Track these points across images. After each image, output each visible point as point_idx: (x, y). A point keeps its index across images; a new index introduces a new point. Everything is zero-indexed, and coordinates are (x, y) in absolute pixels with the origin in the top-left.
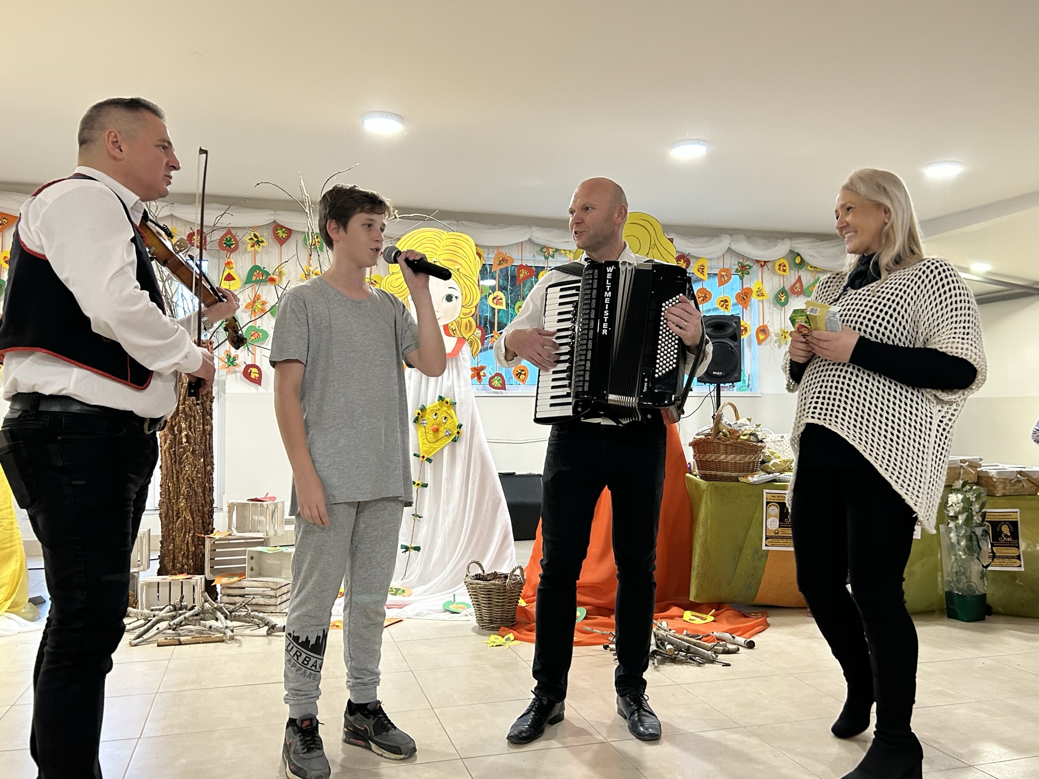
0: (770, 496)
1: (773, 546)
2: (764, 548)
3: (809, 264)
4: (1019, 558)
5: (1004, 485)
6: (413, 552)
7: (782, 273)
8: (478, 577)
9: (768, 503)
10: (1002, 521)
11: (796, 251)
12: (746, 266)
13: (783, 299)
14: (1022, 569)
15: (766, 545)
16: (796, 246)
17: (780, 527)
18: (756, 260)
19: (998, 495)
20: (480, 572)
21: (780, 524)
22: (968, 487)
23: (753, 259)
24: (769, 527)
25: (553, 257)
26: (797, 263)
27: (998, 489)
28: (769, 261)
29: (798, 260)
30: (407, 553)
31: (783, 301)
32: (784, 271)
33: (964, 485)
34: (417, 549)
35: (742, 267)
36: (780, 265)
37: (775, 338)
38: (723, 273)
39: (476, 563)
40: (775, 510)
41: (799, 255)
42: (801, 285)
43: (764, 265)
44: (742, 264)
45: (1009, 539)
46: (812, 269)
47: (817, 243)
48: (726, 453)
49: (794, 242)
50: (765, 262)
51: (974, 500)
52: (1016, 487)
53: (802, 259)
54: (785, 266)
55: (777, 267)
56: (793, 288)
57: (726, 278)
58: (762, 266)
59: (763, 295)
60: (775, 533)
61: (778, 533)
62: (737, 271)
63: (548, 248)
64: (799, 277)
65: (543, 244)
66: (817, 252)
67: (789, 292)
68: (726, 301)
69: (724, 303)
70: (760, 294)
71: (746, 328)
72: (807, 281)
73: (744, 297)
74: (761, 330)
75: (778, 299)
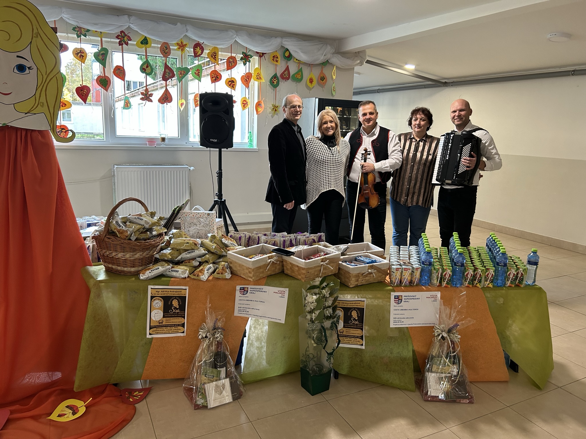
0: (154, 291)
1: (157, 334)
2: (148, 336)
3: (294, 58)
4: (362, 337)
5: (357, 278)
7: (275, 63)
9: (152, 297)
10: (353, 308)
11: (286, 47)
12: (248, 56)
13: (275, 82)
14: (363, 347)
15: (150, 334)
16: (285, 43)
17: (164, 317)
18: (256, 52)
19: (351, 286)
21: (164, 315)
22: (324, 284)
23: (253, 51)
24: (153, 318)
25: (85, 36)
26: (286, 56)
27: (351, 282)
28: (266, 53)
29: (287, 54)
31: (275, 84)
32: (277, 61)
33: (322, 282)
35: (246, 56)
36: (274, 57)
38: (231, 60)
40: (159, 304)
41: (287, 50)
42: (289, 73)
43: (262, 56)
44: (245, 53)
45: (356, 323)
46: (297, 61)
48: (116, 251)
49: (284, 40)
50: (263, 54)
51: (328, 296)
52: (367, 278)
53: (290, 53)
54: (277, 58)
55: (271, 58)
56: (282, 76)
57: (233, 64)
58: (260, 56)
59: (260, 78)
60: (160, 323)
61: (162, 323)
62: (242, 59)
63: (80, 28)
64: (288, 67)
65: (75, 24)
66: (300, 49)
67: (280, 78)
68: (233, 82)
69: (231, 83)
70: (259, 78)
71: (247, 103)
72: (293, 70)
73: (247, 79)
74: (258, 105)
75: (271, 82)
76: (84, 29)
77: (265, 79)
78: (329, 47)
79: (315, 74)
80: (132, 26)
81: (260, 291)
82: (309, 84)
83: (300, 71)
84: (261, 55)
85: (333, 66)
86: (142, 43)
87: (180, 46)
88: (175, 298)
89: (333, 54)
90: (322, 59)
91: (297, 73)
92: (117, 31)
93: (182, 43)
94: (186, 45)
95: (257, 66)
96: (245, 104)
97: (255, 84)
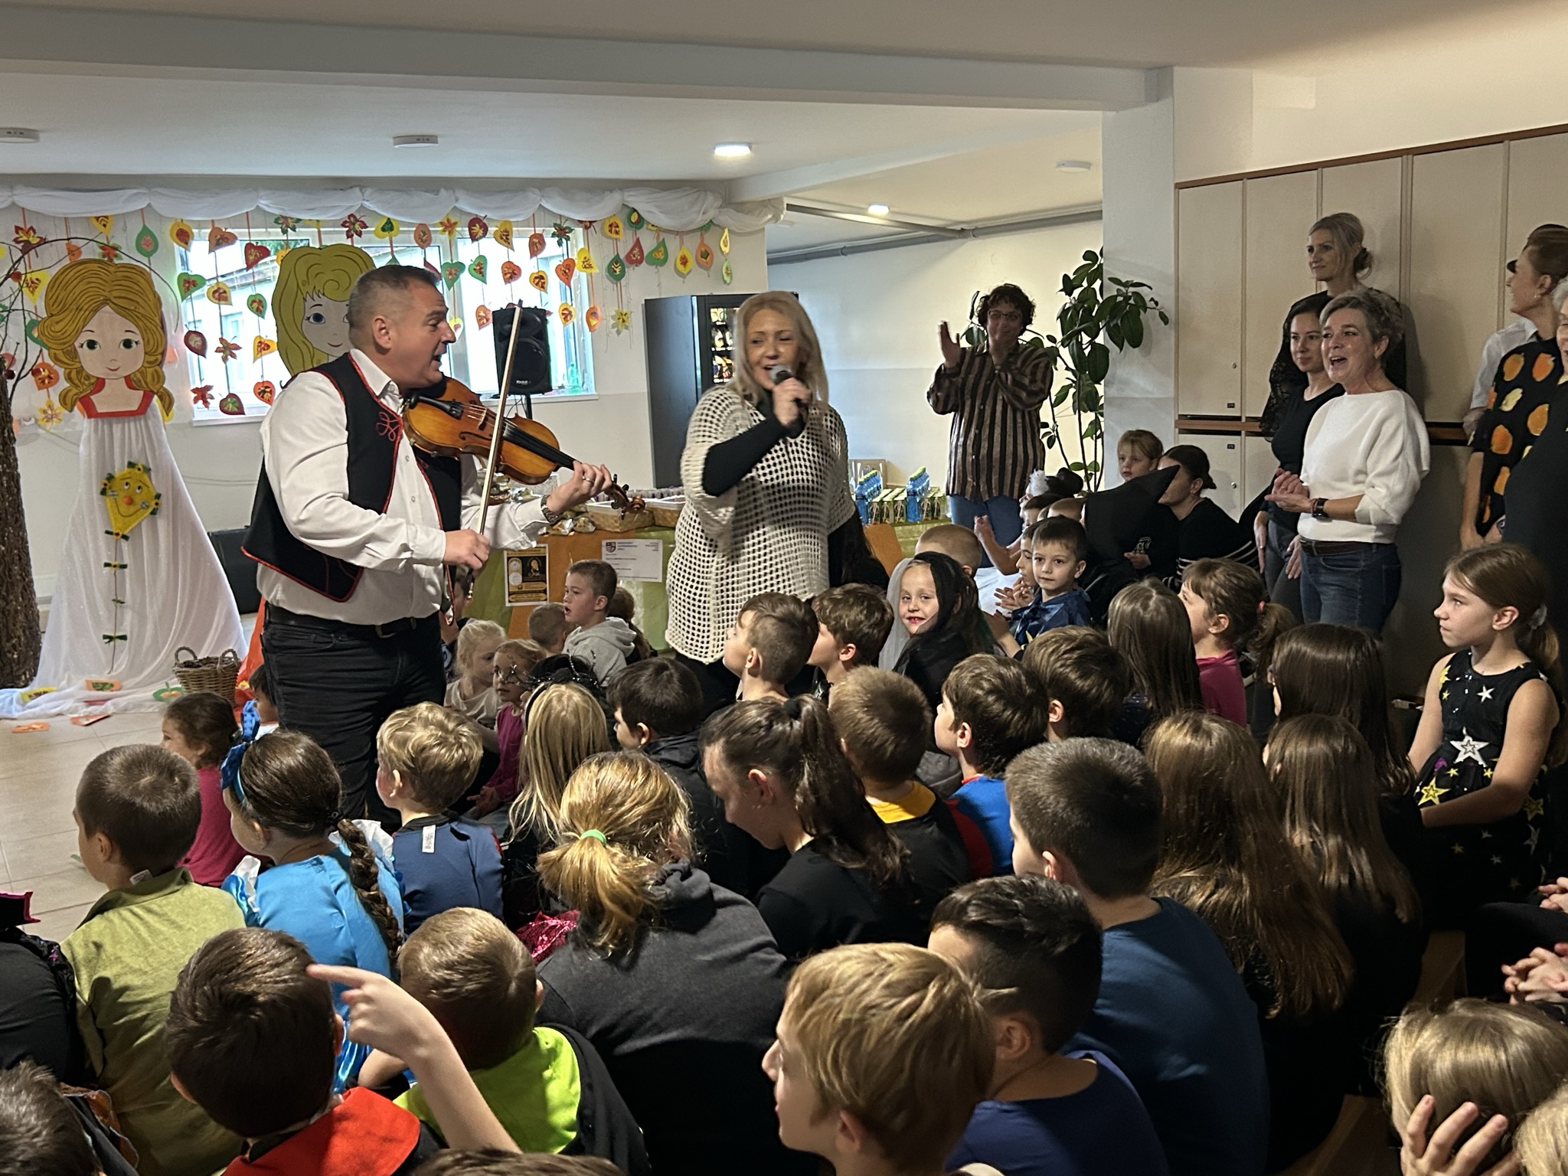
1: (516, 601)
2: (508, 605)
3: (648, 223)
6: (118, 641)
7: (614, 236)
8: (187, 664)
11: (631, 206)
13: (618, 270)
15: (509, 602)
16: (629, 199)
17: (523, 581)
18: (578, 221)
20: (191, 658)
21: (523, 579)
23: (573, 220)
25: (294, 229)
26: (634, 221)
29: (634, 218)
30: (112, 643)
31: (618, 273)
32: (617, 233)
34: (124, 638)
36: (611, 225)
37: (612, 322)
39: (187, 649)
41: (635, 210)
42: (641, 251)
44: (559, 226)
46: (654, 229)
47: (658, 195)
49: (626, 194)
50: (591, 222)
53: (639, 215)
54: (617, 226)
55: (607, 229)
56: (628, 257)
58: (586, 228)
59: (590, 267)
60: (519, 589)
61: (522, 588)
63: (286, 218)
64: (638, 240)
65: (277, 212)
66: (657, 207)
67: (626, 263)
68: (542, 278)
69: (540, 281)
70: (587, 265)
71: (570, 313)
72: (648, 243)
73: (566, 271)
74: (592, 313)
75: (611, 271)
76: (292, 218)
77: (599, 269)
78: (710, 198)
79: (690, 248)
80: (367, 204)
81: (630, 545)
82: (680, 267)
83: (662, 244)
84: (587, 225)
85: (723, 229)
86: (383, 229)
87: (446, 227)
88: (534, 558)
89: (721, 207)
90: (700, 220)
91: (656, 250)
92: (344, 215)
93: (448, 220)
94: (455, 223)
95: (581, 245)
96: (566, 315)
97: (580, 276)
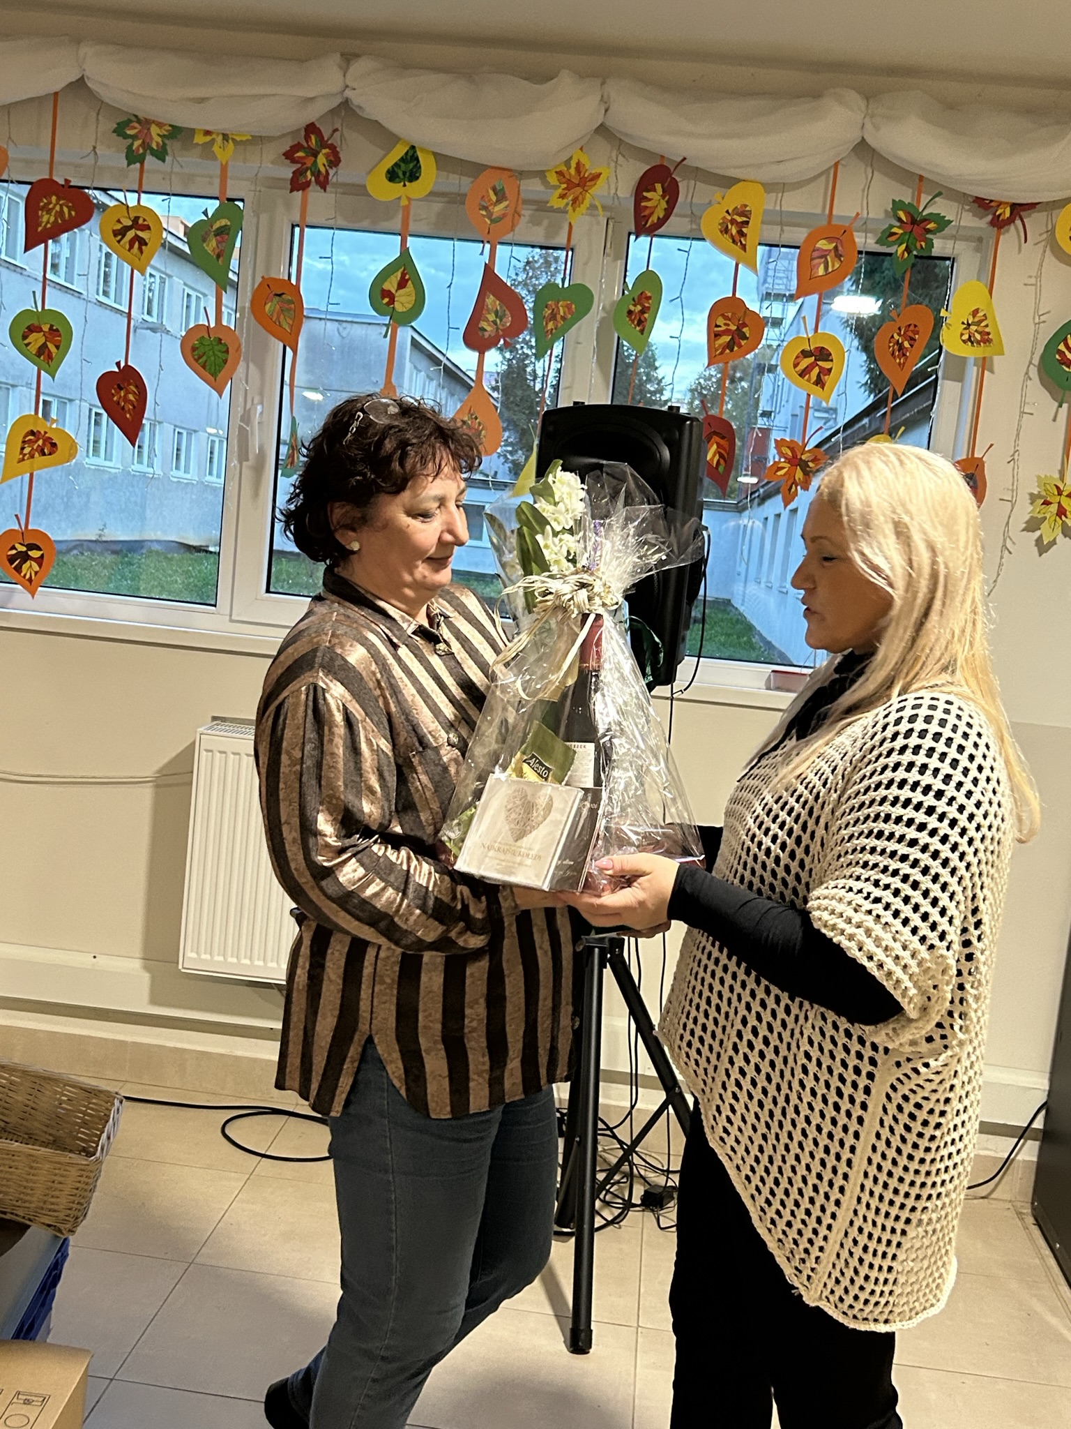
12: (926, 220)
18: (977, 200)
23: (962, 194)
25: (161, 155)
28: (1032, 206)
35: (914, 222)
38: (823, 245)
43: (1011, 221)
50: (1019, 209)
57: (834, 265)
58: (998, 224)
59: (986, 339)
62: (887, 237)
63: (146, 124)
65: (127, 105)
68: (822, 355)
69: (815, 362)
70: (977, 336)
73: (903, 343)
75: (1051, 358)
76: (160, 125)
80: (357, 98)
84: (1004, 216)
86: (392, 175)
87: (570, 185)
92: (294, 127)
93: (579, 167)
94: (596, 177)
